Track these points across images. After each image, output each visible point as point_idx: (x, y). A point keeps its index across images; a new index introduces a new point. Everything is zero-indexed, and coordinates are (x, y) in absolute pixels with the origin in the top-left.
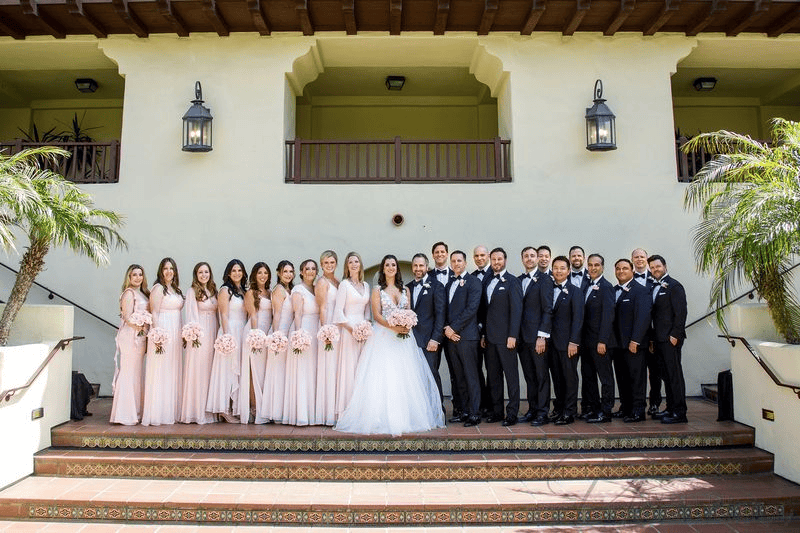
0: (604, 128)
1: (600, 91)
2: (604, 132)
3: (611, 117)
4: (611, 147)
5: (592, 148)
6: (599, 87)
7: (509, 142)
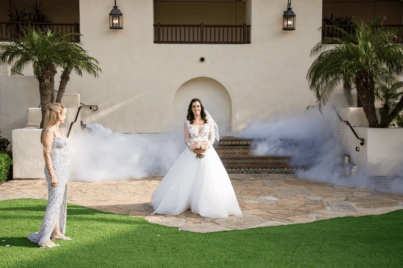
0: (291, 21)
1: (290, 4)
2: (290, 23)
3: (294, 16)
4: (293, 29)
5: (284, 29)
6: (289, 2)
7: (250, 26)
